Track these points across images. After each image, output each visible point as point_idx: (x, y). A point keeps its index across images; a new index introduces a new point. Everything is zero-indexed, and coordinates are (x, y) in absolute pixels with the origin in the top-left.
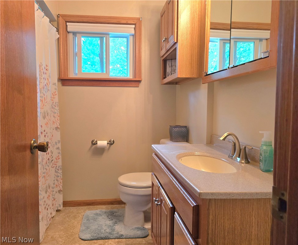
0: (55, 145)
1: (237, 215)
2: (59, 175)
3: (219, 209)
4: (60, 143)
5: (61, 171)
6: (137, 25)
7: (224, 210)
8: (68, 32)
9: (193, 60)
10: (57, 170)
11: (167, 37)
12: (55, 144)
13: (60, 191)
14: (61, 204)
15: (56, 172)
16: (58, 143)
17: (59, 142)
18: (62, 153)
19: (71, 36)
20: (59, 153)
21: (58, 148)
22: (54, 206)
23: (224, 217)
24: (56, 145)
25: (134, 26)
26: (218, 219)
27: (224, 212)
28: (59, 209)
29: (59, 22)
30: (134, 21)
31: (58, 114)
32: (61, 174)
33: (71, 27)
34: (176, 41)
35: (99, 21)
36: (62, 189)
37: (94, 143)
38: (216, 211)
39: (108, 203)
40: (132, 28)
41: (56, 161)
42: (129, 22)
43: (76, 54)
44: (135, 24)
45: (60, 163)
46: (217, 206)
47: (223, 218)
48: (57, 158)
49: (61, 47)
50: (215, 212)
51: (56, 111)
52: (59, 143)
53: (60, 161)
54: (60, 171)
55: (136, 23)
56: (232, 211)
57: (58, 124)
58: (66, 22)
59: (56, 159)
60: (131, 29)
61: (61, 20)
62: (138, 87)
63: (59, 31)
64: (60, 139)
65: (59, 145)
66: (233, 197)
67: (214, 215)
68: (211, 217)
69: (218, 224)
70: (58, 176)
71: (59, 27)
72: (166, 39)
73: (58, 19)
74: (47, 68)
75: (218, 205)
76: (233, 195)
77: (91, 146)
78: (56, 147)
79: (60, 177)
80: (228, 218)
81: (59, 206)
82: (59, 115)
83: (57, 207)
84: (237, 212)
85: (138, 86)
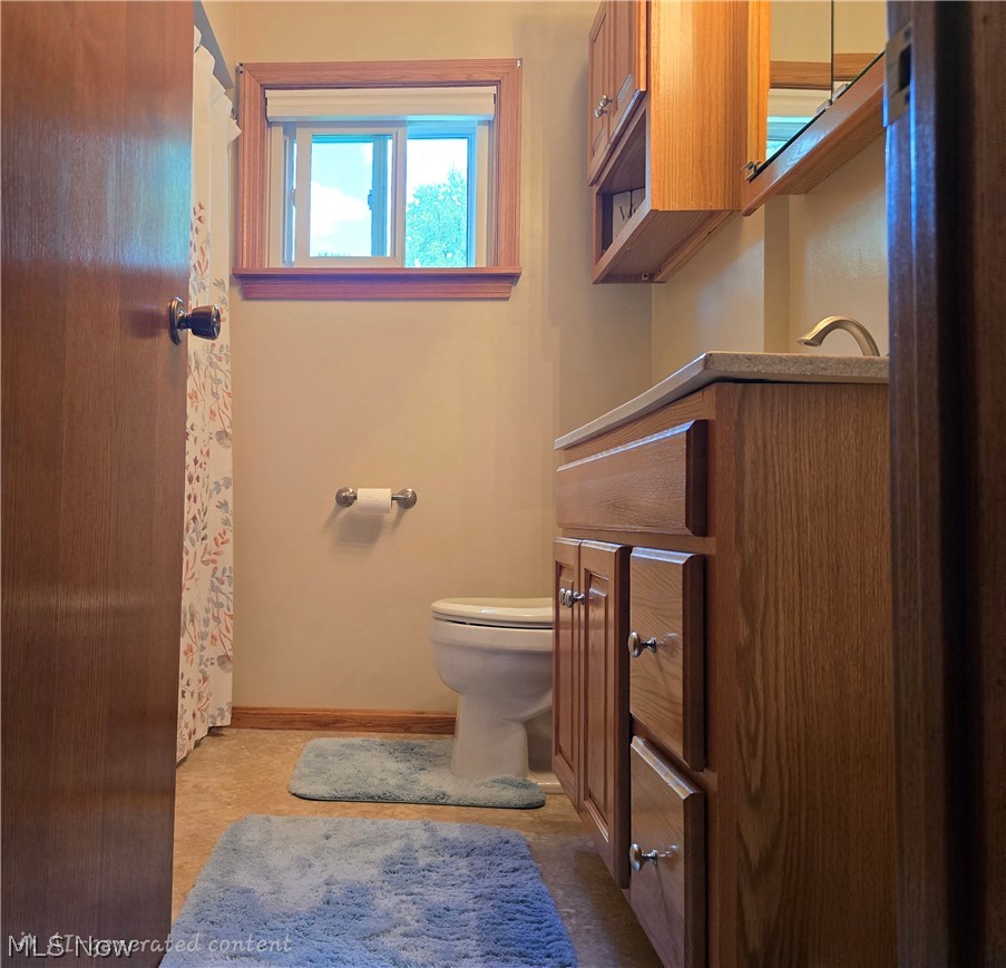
0: (215, 492)
1: (842, 448)
2: (222, 599)
3: (778, 424)
4: (231, 488)
5: (231, 589)
6: (504, 85)
7: (795, 430)
8: (270, 124)
9: (707, 150)
10: (217, 583)
11: (612, 93)
12: (215, 489)
13: (223, 660)
14: (226, 708)
15: (213, 588)
16: (223, 488)
17: (227, 483)
18: (234, 522)
19: (277, 135)
20: (226, 523)
21: (223, 505)
22: (204, 700)
23: (796, 451)
24: (218, 493)
25: (493, 89)
26: (775, 458)
27: (795, 434)
28: (218, 724)
29: (242, 88)
30: (493, 73)
31: (227, 387)
32: (231, 596)
33: (281, 104)
34: (643, 89)
35: (370, 78)
36: (230, 654)
37: (345, 501)
38: (769, 431)
39: (392, 726)
40: (485, 95)
41: (214, 549)
42: (476, 77)
43: (293, 196)
44: (497, 83)
45: (227, 559)
46: (769, 414)
47: (791, 455)
48: (220, 541)
49: (246, 169)
50: (764, 434)
51: (220, 375)
52: (227, 488)
53: (228, 549)
54: (227, 588)
55: (502, 79)
56: (824, 435)
57: (227, 423)
58: (265, 87)
59: (217, 544)
60: (481, 101)
61: (247, 81)
62: (507, 299)
63: (241, 117)
64: (230, 475)
65: (227, 495)
66: (826, 369)
67: (760, 443)
68: (749, 452)
69: (774, 474)
70: (219, 605)
71: (241, 103)
72: (607, 101)
73: (238, 81)
74: (201, 213)
75: (772, 410)
76: (822, 365)
77: (336, 512)
78: (217, 498)
79: (225, 609)
80: (809, 455)
81: (217, 713)
82: (229, 390)
83: (212, 716)
84: (843, 436)
85: (506, 295)
